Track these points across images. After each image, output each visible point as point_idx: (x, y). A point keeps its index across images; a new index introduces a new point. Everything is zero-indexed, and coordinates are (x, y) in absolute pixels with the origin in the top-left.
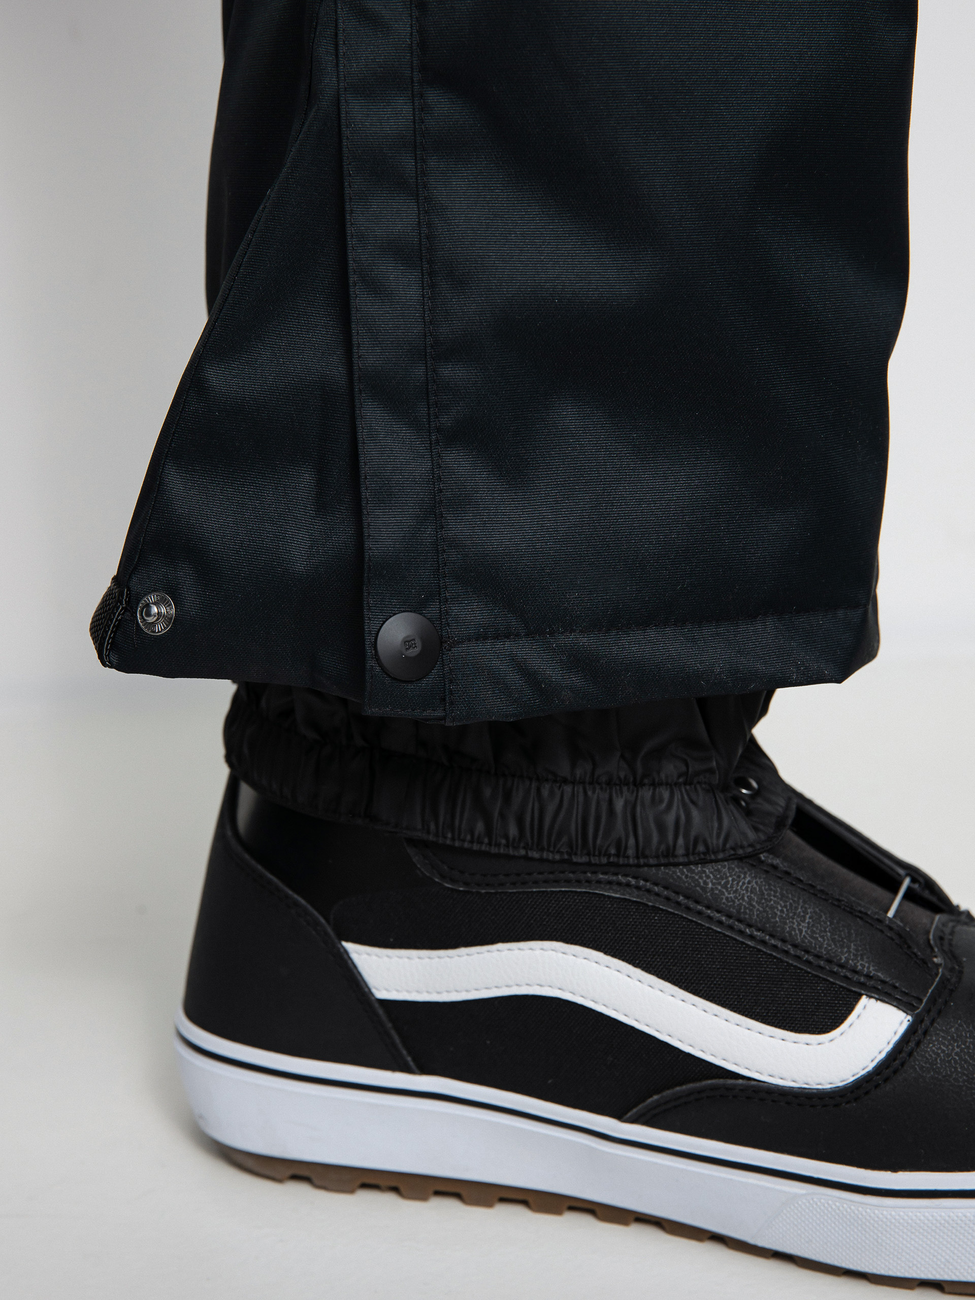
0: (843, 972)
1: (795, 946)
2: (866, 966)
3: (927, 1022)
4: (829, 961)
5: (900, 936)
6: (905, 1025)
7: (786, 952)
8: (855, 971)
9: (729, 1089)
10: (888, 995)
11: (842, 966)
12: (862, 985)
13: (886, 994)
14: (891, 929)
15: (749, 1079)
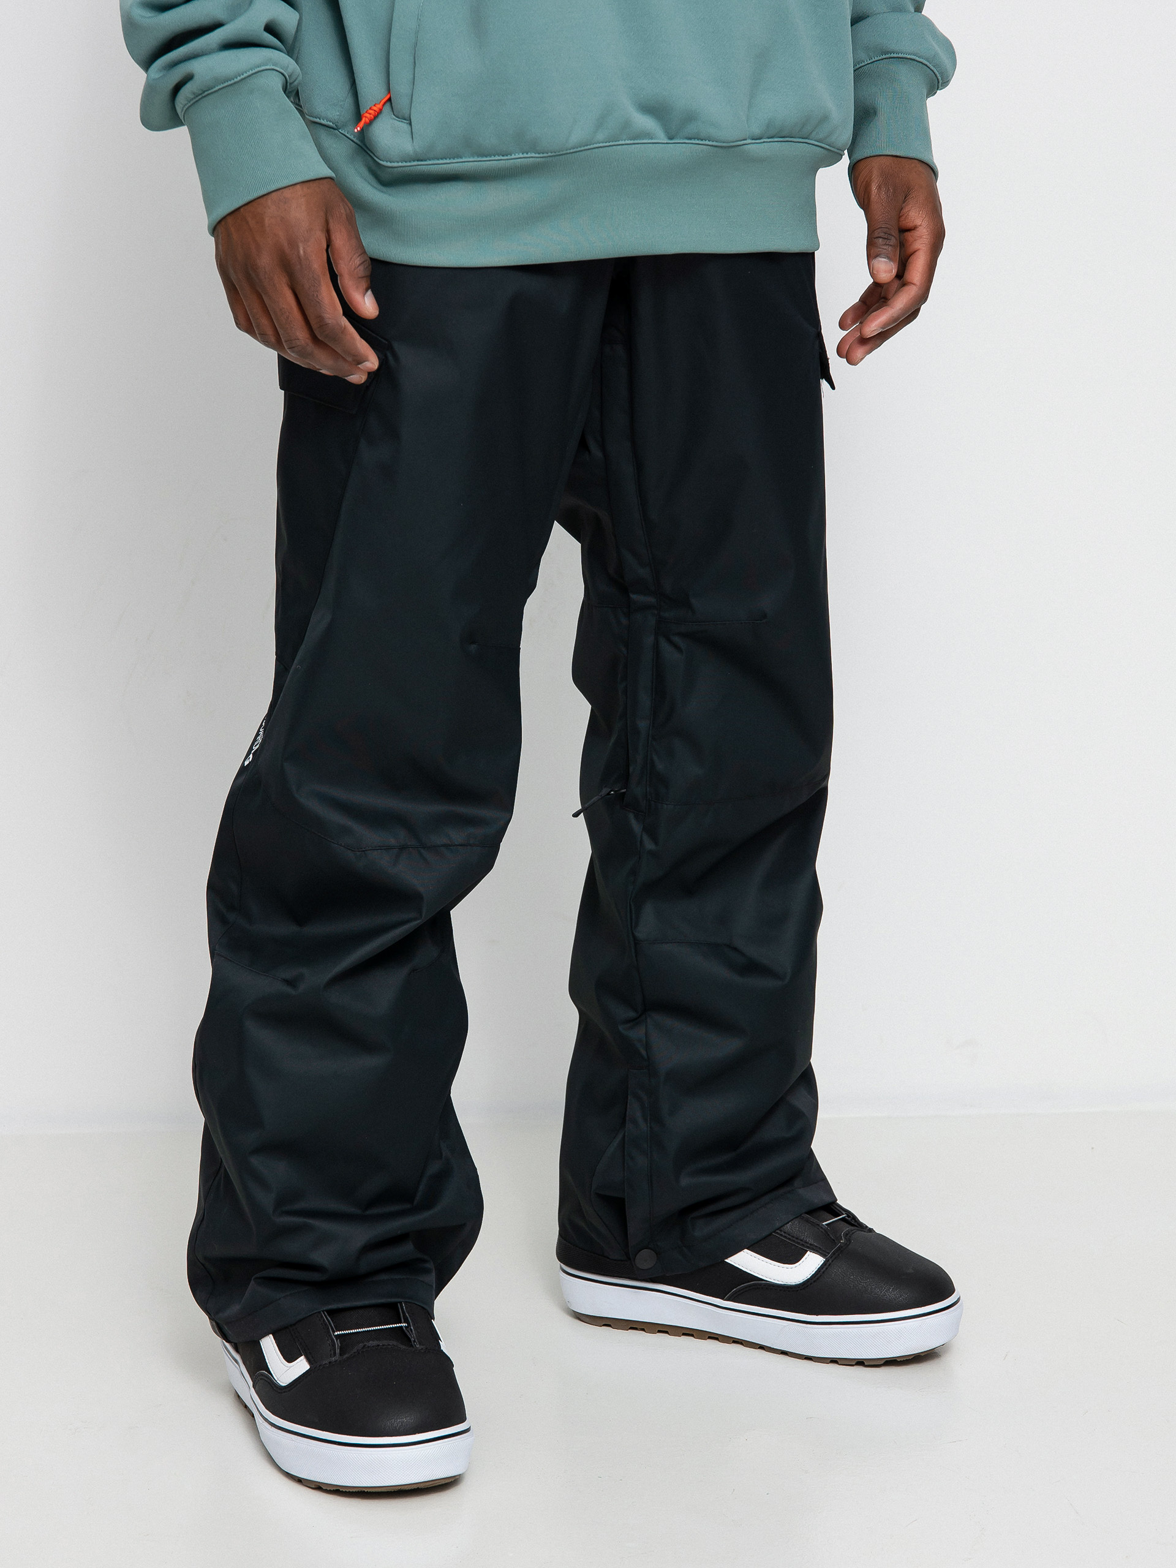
0: (801, 1243)
1: (785, 1233)
2: (811, 1241)
3: (830, 1261)
4: (797, 1239)
5: (825, 1231)
6: (823, 1262)
7: (781, 1235)
8: (807, 1243)
9: (761, 1285)
10: (817, 1251)
11: (801, 1240)
12: (808, 1247)
13: (816, 1250)
14: (822, 1228)
15: (767, 1281)
